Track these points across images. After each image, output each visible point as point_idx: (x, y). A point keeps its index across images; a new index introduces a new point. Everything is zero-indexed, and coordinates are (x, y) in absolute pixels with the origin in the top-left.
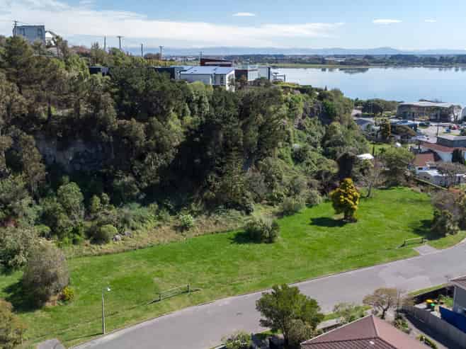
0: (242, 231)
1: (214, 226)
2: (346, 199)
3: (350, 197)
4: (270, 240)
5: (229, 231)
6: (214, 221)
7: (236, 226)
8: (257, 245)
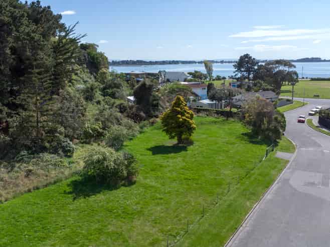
0: (77, 178)
1: (26, 180)
2: (184, 118)
3: (187, 115)
4: (129, 181)
5: (55, 183)
6: (24, 174)
7: (63, 173)
8: (114, 192)
